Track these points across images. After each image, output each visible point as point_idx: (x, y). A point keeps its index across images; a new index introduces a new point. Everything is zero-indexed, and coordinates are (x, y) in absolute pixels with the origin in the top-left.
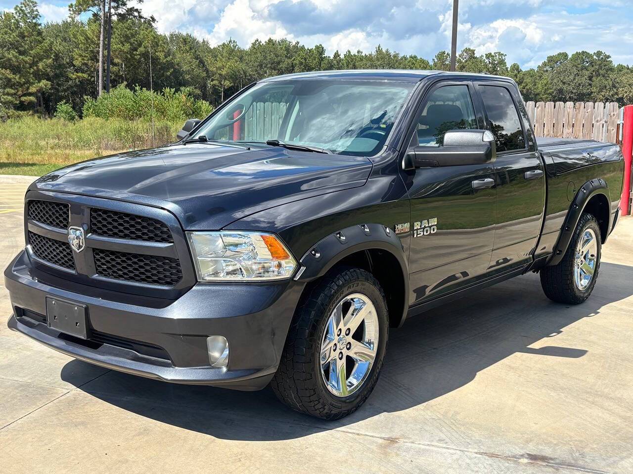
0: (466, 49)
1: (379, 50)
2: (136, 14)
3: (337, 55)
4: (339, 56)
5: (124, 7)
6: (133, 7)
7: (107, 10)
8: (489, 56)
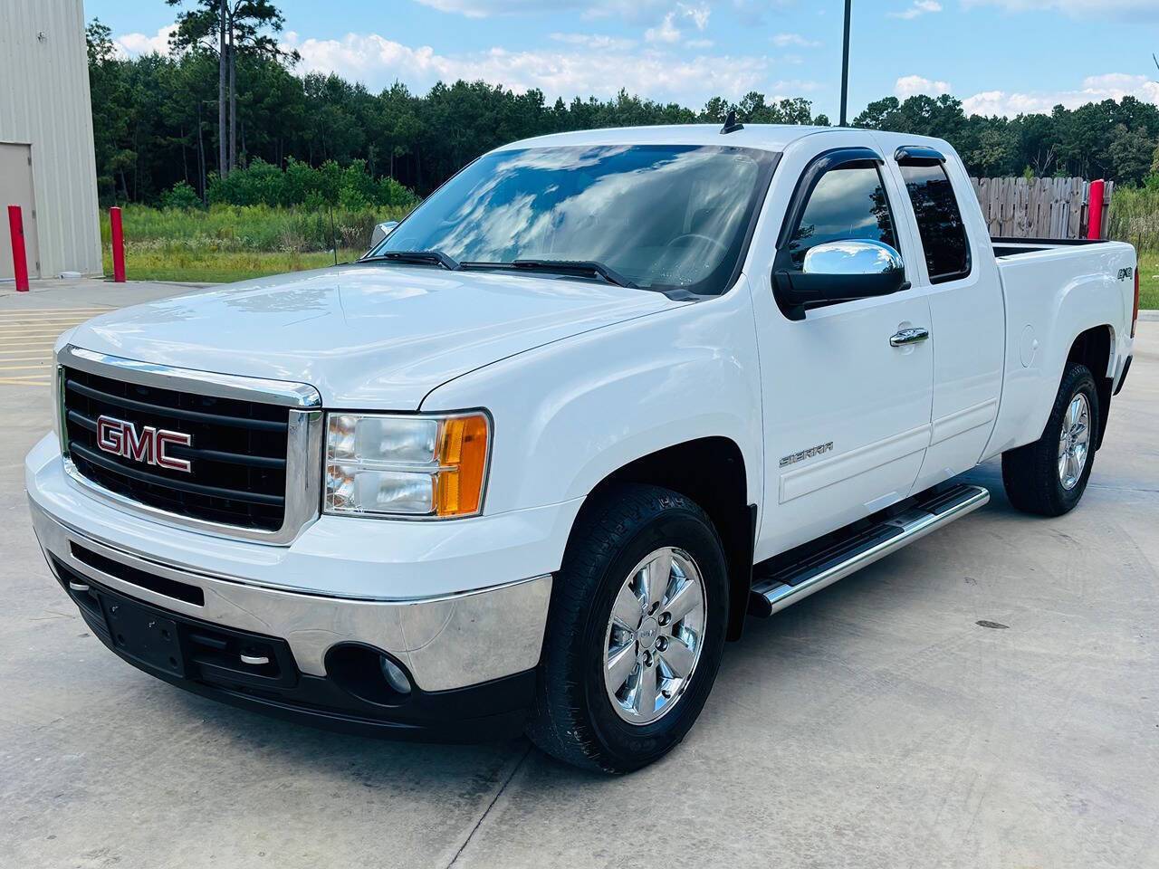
1: (623, 97)
2: (269, 47)
3: (560, 104)
4: (563, 105)
5: (253, 37)
6: (265, 37)
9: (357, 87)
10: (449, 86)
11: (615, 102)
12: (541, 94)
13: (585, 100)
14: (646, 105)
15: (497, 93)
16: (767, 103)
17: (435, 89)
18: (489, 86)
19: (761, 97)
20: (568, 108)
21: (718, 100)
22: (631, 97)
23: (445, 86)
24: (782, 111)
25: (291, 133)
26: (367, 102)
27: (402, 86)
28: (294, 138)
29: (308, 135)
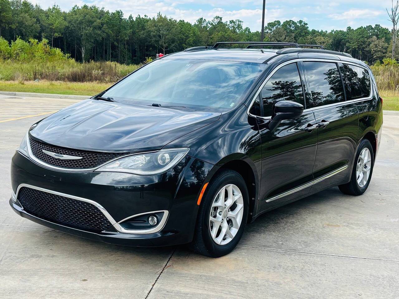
9: (36, 6)
10: (80, 7)
11: (156, 18)
12: (122, 12)
13: (142, 16)
14: (170, 20)
16: (224, 21)
17: (74, 8)
18: (98, 8)
19: (221, 18)
20: (134, 19)
21: (202, 19)
22: (163, 16)
24: (230, 25)
25: (5, 25)
26: (41, 13)
27: (57, 6)
28: (7, 28)
29: (14, 27)
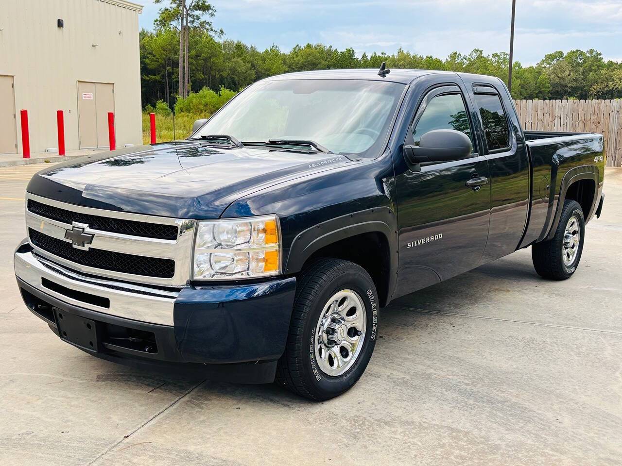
0: (475, 50)
1: (400, 51)
2: (207, 26)
4: (366, 57)
5: (199, 21)
6: (205, 21)
7: (185, 24)
8: (495, 55)
15: (329, 50)
23: (301, 47)
